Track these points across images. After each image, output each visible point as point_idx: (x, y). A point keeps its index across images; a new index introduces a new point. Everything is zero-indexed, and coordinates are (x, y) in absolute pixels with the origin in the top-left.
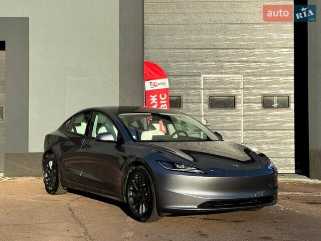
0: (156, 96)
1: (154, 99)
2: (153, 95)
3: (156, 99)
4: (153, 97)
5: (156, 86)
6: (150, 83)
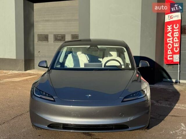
0: (171, 26)
1: (169, 28)
2: (169, 26)
3: (171, 28)
4: (169, 27)
5: (172, 18)
6: (169, 16)
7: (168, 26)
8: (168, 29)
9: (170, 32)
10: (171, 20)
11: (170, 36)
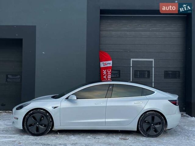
3: (106, 72)
5: (106, 65)
6: (103, 63)
7: (103, 71)
8: (104, 72)
9: (105, 75)
10: (106, 66)
11: (106, 78)
